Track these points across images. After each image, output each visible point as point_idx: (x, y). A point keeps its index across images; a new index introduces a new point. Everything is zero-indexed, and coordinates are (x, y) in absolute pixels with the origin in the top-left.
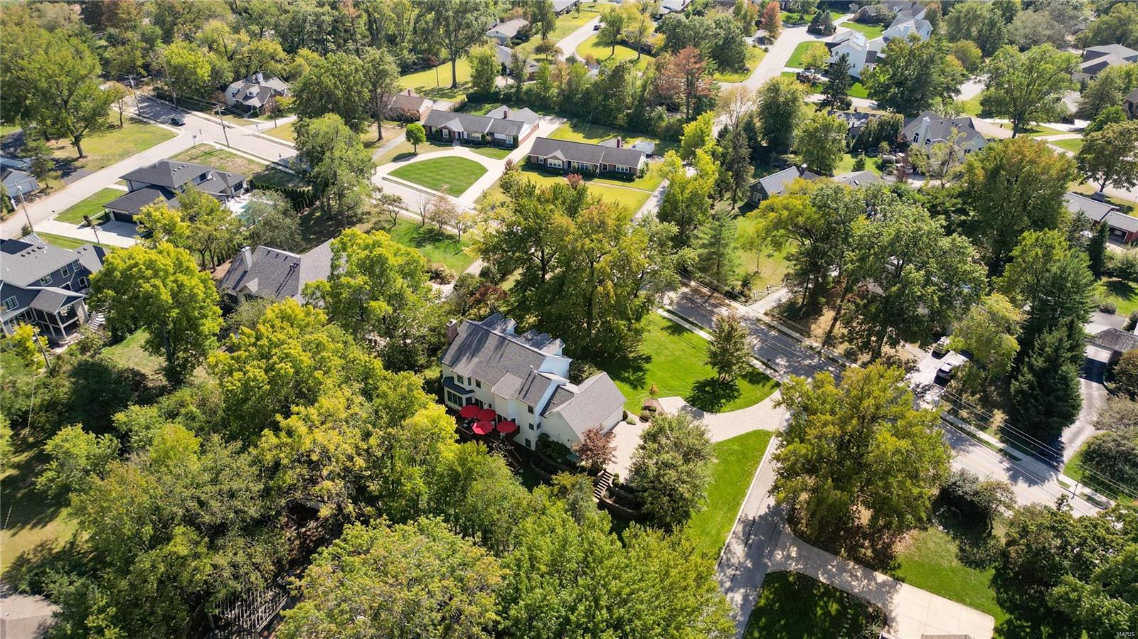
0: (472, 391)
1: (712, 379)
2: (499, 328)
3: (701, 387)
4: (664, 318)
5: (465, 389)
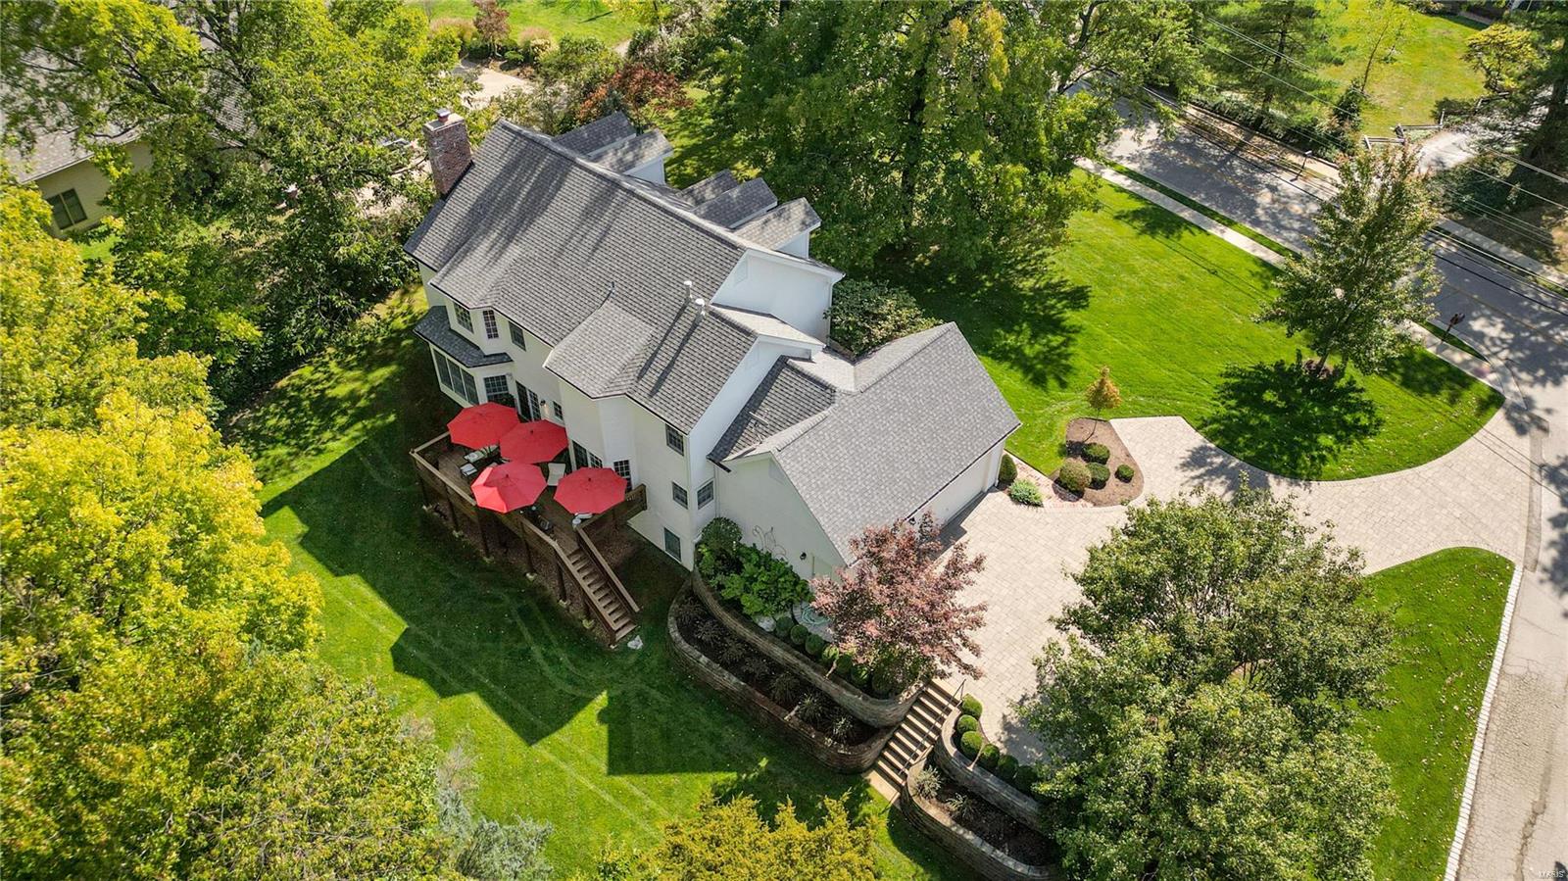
0: (502, 358)
1: (1279, 365)
2: (610, 158)
3: (1246, 389)
4: (1121, 190)
5: (478, 348)
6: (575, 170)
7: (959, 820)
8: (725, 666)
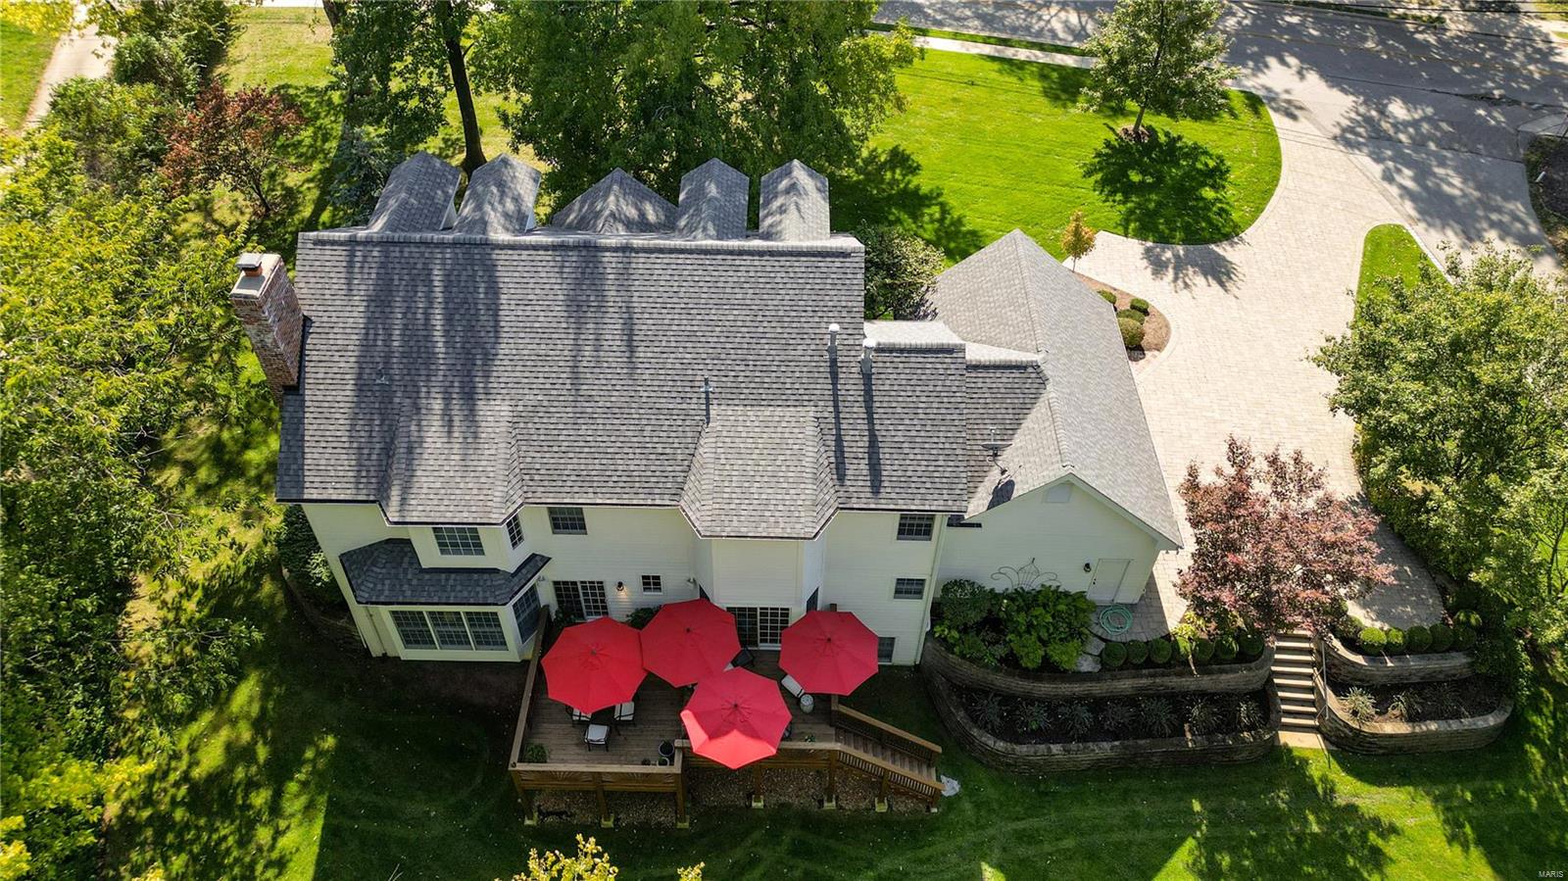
0: (535, 562)
5: (495, 571)
6: (497, 255)
7: (1412, 718)
8: (1083, 739)
